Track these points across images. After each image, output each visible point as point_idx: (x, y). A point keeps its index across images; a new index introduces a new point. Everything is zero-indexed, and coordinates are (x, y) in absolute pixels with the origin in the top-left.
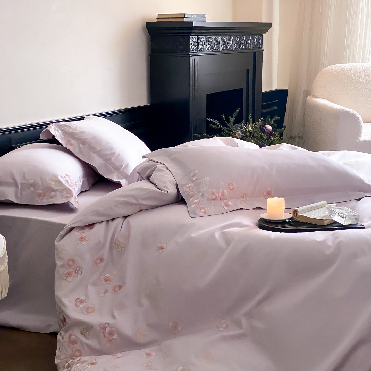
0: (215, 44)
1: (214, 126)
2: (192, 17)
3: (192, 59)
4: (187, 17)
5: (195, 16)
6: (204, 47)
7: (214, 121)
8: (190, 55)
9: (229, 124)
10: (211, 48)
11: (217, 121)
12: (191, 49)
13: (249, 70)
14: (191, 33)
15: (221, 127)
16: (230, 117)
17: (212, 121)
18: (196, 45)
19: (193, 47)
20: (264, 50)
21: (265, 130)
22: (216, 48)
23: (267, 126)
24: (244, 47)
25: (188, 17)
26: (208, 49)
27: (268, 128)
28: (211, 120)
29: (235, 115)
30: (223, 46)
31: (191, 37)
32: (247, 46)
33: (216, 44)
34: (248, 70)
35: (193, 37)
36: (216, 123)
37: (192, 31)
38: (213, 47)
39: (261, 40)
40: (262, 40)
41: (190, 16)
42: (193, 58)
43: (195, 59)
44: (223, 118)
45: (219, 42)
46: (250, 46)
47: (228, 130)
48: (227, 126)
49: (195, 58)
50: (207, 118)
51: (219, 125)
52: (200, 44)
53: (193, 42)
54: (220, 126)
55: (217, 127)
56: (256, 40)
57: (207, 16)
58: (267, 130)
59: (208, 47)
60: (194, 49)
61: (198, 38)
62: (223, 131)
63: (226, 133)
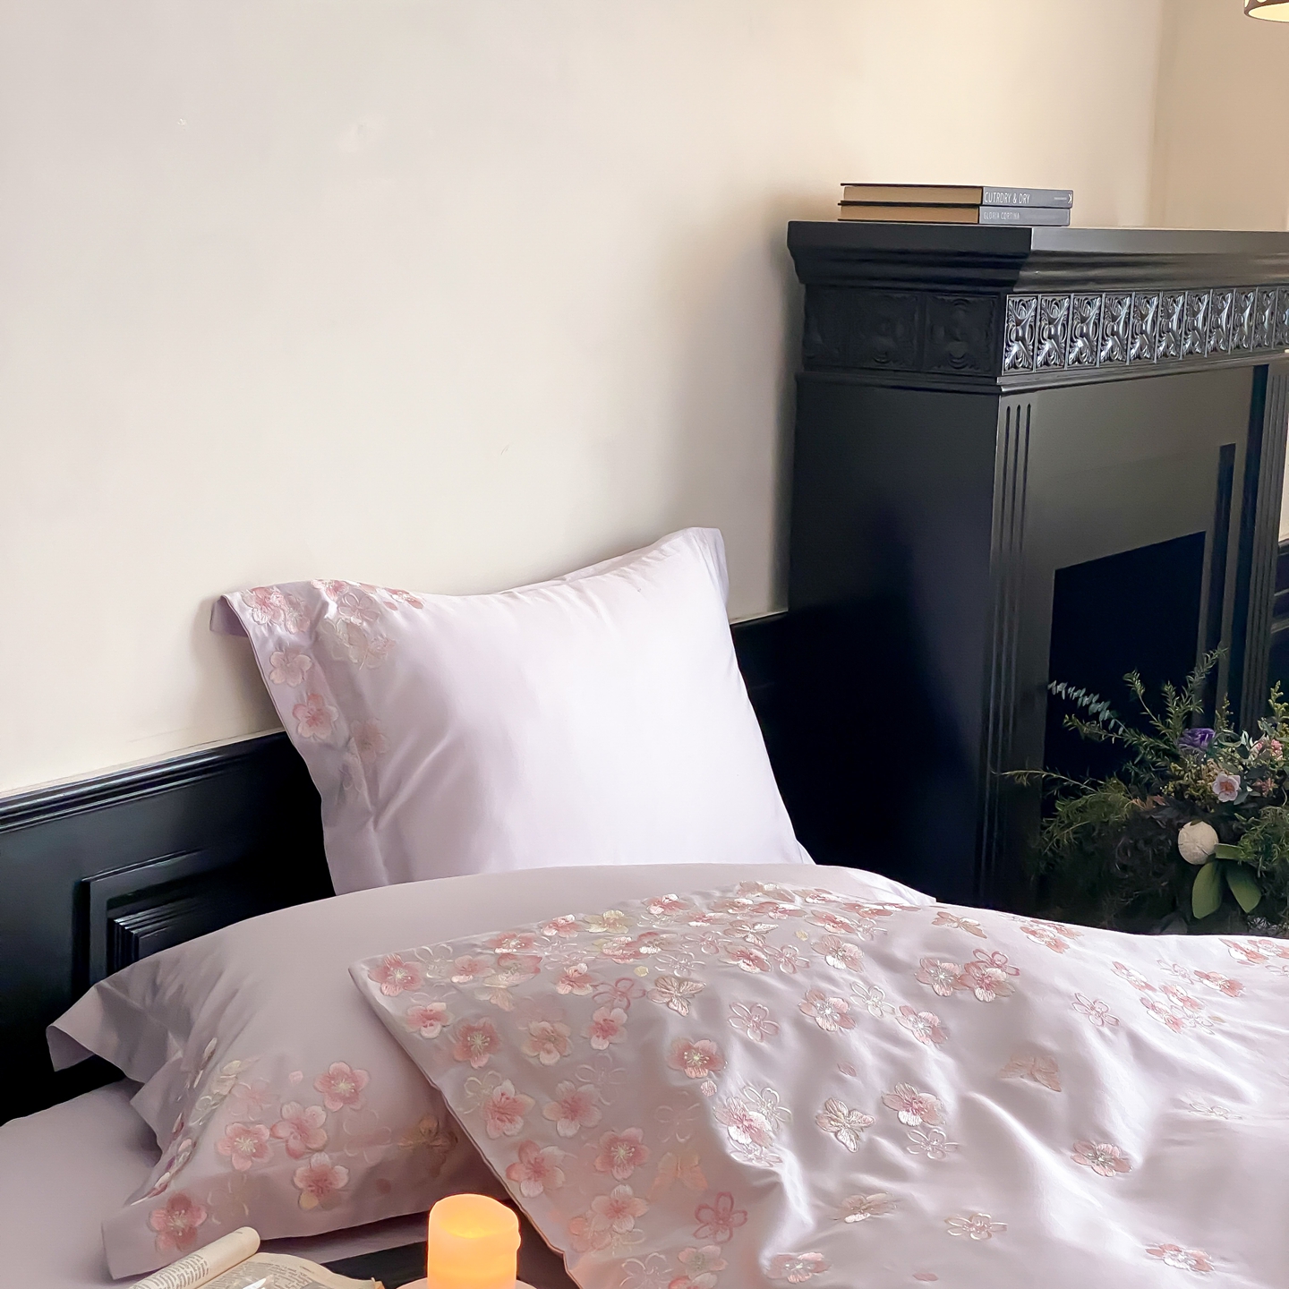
0: (1108, 332)
1: (1086, 727)
2: (1015, 202)
3: (1009, 408)
4: (990, 202)
5: (1025, 199)
6: (1060, 349)
7: (1086, 699)
8: (1000, 387)
9: (1166, 724)
10: (1092, 353)
11: (1099, 701)
12: (1008, 361)
14: (1012, 283)
15: (1122, 729)
16: (1168, 688)
17: (1077, 698)
18: (1028, 339)
19: (1015, 349)
22: (1110, 350)
25: (999, 202)
26: (1078, 359)
28: (1068, 695)
31: (1010, 301)
33: (1112, 333)
35: (1017, 300)
36: (1095, 708)
37: (1023, 274)
38: (1100, 346)
41: (1005, 199)
42: (1014, 401)
43: (1019, 408)
44: (1135, 692)
45: (1127, 324)
47: (1158, 750)
48: (1153, 732)
49: (1022, 400)
50: (1051, 681)
51: (1109, 721)
52: (1046, 335)
53: (1017, 324)
54: (1117, 727)
55: (1103, 734)
57: (1077, 202)
59: (1077, 349)
60: (1017, 359)
61: (1039, 307)
62: (1132, 752)
63: (1142, 761)
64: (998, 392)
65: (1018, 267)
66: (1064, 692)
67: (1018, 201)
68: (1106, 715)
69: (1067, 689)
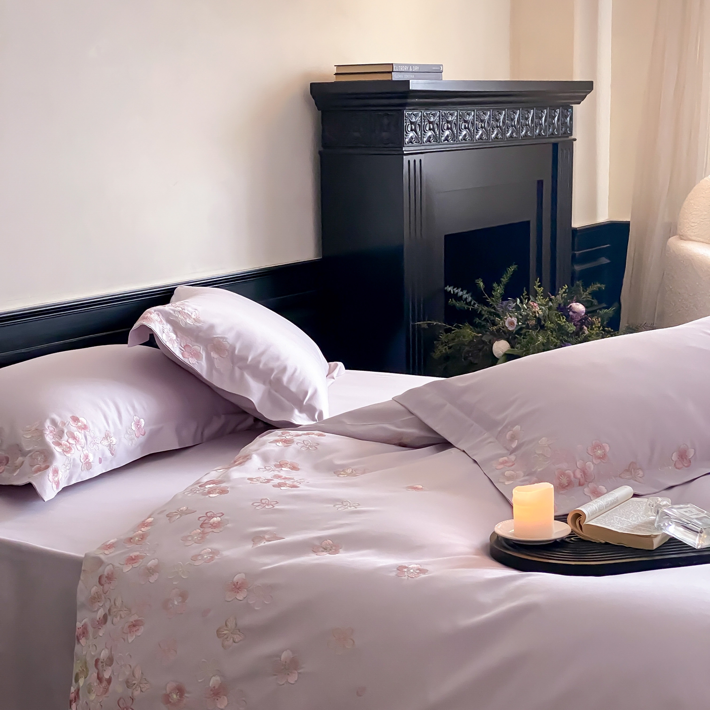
0: (463, 127)
1: (458, 304)
3: (409, 161)
4: (397, 70)
5: (416, 69)
6: (436, 135)
7: (461, 292)
8: (403, 151)
9: (492, 300)
10: (454, 137)
11: (467, 293)
12: (407, 140)
13: (542, 181)
14: (404, 105)
15: (476, 306)
16: (495, 285)
17: (457, 293)
18: (418, 130)
20: (575, 140)
21: (571, 313)
22: (465, 135)
23: (574, 304)
24: (530, 133)
25: (403, 70)
26: (446, 139)
27: (576, 310)
28: (454, 292)
29: (504, 280)
30: (480, 132)
31: (406, 113)
32: (537, 131)
33: (465, 128)
34: (540, 183)
35: (411, 113)
36: (465, 296)
37: (409, 101)
38: (458, 134)
39: (568, 119)
40: (571, 119)
41: (406, 69)
42: (411, 158)
43: (414, 161)
44: (480, 287)
45: (473, 124)
46: (545, 131)
47: (490, 313)
48: (487, 304)
49: (417, 157)
50: (446, 286)
51: (471, 302)
52: (427, 129)
53: (411, 124)
54: (474, 304)
55: (466, 307)
56: (557, 117)
57: (445, 70)
58: (574, 312)
59: (446, 135)
60: (412, 139)
61: (422, 116)
62: (480, 315)
63: (485, 319)
64: (402, 153)
65: (406, 98)
66: (452, 290)
67: (412, 70)
68: (470, 299)
69: (453, 288)
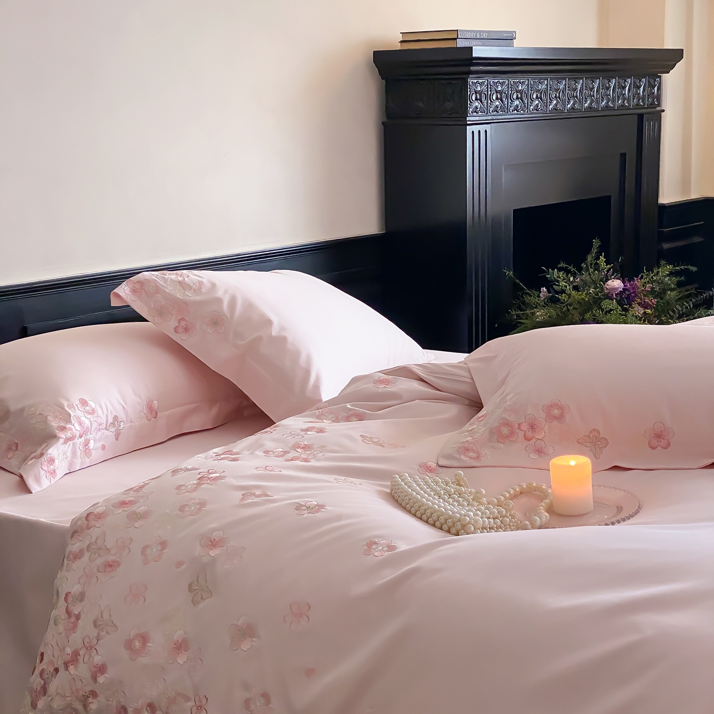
0: (534, 97)
2: (478, 37)
3: (473, 132)
4: (462, 37)
5: (485, 36)
6: (504, 105)
8: (466, 121)
10: (525, 107)
12: (471, 110)
13: (625, 154)
18: (483, 100)
19: (476, 104)
20: (664, 111)
22: (537, 105)
24: (612, 103)
25: (468, 37)
26: (515, 109)
30: (555, 102)
31: (470, 81)
32: (620, 102)
33: (537, 98)
34: (623, 156)
35: (476, 81)
37: (473, 68)
38: (529, 103)
39: (656, 89)
40: (659, 89)
41: (472, 35)
42: (476, 128)
43: (479, 131)
45: (546, 93)
46: (628, 101)
49: (482, 128)
52: (494, 98)
53: (476, 93)
56: (642, 87)
59: (515, 105)
60: (477, 109)
61: (489, 84)
64: (465, 123)
65: (469, 65)
67: (480, 36)
